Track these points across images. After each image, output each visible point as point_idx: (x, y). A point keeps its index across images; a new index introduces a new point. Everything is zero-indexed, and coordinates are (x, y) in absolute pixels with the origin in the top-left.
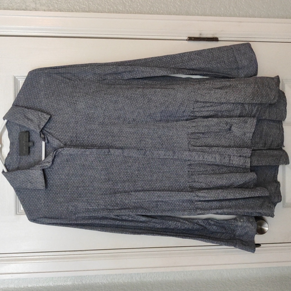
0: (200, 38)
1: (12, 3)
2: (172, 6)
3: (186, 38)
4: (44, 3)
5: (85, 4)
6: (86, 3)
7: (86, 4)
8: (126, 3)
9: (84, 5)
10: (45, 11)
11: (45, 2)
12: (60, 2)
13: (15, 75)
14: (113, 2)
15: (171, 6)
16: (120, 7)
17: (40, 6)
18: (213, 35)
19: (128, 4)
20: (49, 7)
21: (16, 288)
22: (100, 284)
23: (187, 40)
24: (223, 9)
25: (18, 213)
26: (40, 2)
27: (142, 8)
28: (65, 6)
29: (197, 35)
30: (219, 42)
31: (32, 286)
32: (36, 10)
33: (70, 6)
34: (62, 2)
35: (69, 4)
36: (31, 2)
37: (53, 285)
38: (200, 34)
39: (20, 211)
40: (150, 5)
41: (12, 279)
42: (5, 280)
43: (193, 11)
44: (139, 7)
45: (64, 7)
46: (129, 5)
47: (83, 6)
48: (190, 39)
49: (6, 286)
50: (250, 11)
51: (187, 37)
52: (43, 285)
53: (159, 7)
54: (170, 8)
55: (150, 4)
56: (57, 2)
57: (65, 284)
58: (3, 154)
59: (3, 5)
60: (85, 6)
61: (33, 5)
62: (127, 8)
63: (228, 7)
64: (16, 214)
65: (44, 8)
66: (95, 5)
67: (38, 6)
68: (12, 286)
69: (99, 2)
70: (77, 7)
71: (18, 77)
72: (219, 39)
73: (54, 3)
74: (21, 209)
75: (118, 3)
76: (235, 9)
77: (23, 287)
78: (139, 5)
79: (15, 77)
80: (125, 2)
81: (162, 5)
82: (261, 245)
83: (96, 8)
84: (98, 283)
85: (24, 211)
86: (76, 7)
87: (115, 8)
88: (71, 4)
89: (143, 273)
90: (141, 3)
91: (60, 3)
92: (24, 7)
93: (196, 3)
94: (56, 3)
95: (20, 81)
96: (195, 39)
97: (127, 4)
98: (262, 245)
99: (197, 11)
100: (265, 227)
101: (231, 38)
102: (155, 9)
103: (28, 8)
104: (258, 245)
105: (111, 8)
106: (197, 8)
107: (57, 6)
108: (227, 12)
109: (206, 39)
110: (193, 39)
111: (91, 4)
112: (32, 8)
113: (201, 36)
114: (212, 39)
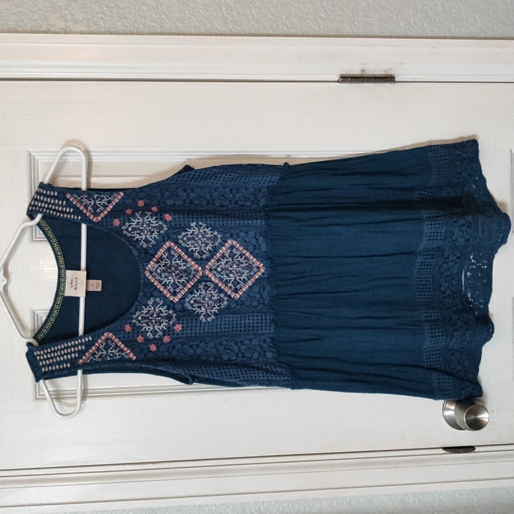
0: (362, 77)
1: (22, 21)
2: (311, 21)
3: (337, 78)
4: (81, 18)
5: (154, 20)
6: (156, 17)
7: (156, 19)
8: (228, 16)
9: (152, 21)
10: (82, 33)
11: (83, 17)
12: (109, 16)
13: (30, 150)
14: (205, 15)
15: (309, 22)
16: (218, 24)
17: (74, 25)
18: (386, 71)
19: (232, 17)
20: (91, 27)
23: (338, 82)
24: (402, 25)
25: (38, 397)
26: (73, 18)
27: (256, 25)
29: (356, 72)
30: (396, 84)
32: (66, 33)
34: (112, 17)
35: (125, 21)
36: (58, 18)
38: (363, 71)
39: (42, 393)
40: (271, 19)
43: (349, 29)
44: (252, 23)
45: (117, 26)
46: (234, 19)
47: (150, 24)
48: (344, 79)
50: (453, 27)
51: (339, 76)
53: (288, 23)
54: (307, 25)
55: (271, 17)
56: (103, 16)
59: (8, 25)
61: (61, 24)
62: (230, 26)
63: (412, 21)
64: (36, 399)
65: (79, 28)
66: (172, 21)
67: (70, 24)
69: (179, 16)
70: (141, 25)
71: (35, 152)
72: (397, 79)
73: (98, 18)
75: (214, 17)
76: (425, 24)
78: (251, 19)
79: (30, 155)
81: (293, 19)
82: (476, 447)
83: (174, 26)
86: (139, 25)
87: (208, 25)
88: (128, 20)
89: (263, 502)
90: (256, 16)
91: (109, 18)
92: (44, 28)
93: (355, 15)
94: (102, 19)
95: (39, 161)
96: (353, 80)
97: (230, 18)
98: (477, 449)
99: (355, 28)
100: (484, 416)
101: (416, 77)
102: (281, 27)
103: (53, 29)
104: (471, 449)
105: (202, 27)
106: (356, 23)
107: (104, 23)
108: (410, 29)
109: (373, 80)
110: (349, 80)
111: (166, 20)
112: (60, 28)
113: (364, 73)
114: (385, 80)
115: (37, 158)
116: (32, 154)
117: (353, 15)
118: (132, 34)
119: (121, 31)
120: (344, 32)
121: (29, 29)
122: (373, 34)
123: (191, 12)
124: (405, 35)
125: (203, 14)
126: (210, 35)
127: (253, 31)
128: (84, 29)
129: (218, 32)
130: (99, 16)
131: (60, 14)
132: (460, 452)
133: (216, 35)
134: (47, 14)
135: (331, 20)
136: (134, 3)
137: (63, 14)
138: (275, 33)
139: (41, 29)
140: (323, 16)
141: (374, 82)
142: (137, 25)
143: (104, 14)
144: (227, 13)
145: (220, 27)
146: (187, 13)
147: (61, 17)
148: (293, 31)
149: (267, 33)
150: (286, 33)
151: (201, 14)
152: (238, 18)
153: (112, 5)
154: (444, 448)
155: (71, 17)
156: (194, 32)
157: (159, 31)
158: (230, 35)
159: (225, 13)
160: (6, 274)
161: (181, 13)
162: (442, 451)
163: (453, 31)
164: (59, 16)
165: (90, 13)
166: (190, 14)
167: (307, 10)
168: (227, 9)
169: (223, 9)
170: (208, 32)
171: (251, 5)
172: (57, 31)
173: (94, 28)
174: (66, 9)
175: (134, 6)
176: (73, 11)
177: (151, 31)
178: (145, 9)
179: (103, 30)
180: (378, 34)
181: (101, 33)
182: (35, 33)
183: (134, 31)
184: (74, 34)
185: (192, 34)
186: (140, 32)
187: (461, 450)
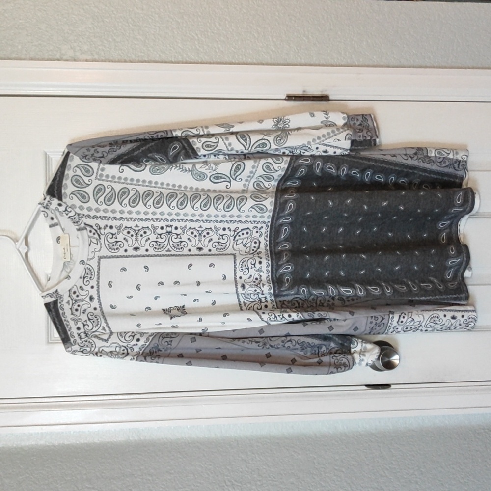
0: (304, 97)
1: (41, 51)
3: (284, 97)
4: (86, 49)
5: (143, 51)
6: (145, 49)
8: (200, 49)
9: (141, 52)
10: (87, 61)
11: (88, 49)
13: (46, 150)
14: (182, 47)
15: (263, 53)
16: (192, 54)
17: (81, 54)
18: (322, 92)
20: (93, 56)
21: (48, 446)
22: (165, 440)
23: (285, 100)
24: (335, 56)
25: (50, 342)
26: (80, 49)
27: (222, 56)
28: (116, 54)
29: (299, 92)
30: (330, 102)
31: (69, 443)
32: (75, 60)
33: (122, 54)
34: (111, 49)
35: (120, 52)
37: (99, 442)
38: (304, 91)
39: (53, 339)
41: (42, 433)
42: (32, 434)
43: (294, 59)
45: (114, 56)
46: (204, 51)
47: (140, 54)
48: (290, 98)
49: (33, 443)
50: (375, 58)
51: (286, 96)
52: (85, 442)
53: (246, 54)
54: (261, 55)
56: (104, 48)
57: (115, 440)
58: (29, 260)
59: (30, 54)
60: (143, 54)
61: (70, 53)
62: (202, 56)
63: (343, 53)
64: (48, 343)
65: (85, 57)
66: (156, 52)
67: (78, 54)
68: (42, 442)
69: (162, 48)
70: (132, 55)
71: (51, 152)
72: (331, 98)
73: (100, 49)
74: (55, 336)
75: (189, 49)
76: (353, 56)
77: (57, 444)
78: (217, 51)
79: (46, 154)
80: (198, 47)
82: (392, 385)
83: (158, 56)
84: (162, 439)
85: (60, 339)
86: (131, 54)
87: (185, 55)
88: (123, 51)
89: (224, 425)
90: (221, 49)
91: (108, 49)
92: (58, 56)
94: (102, 50)
95: (53, 159)
96: (296, 98)
97: (202, 50)
98: (393, 387)
99: (299, 58)
100: (395, 359)
101: (347, 96)
102: (241, 57)
103: (65, 58)
104: (387, 387)
105: (180, 57)
106: (299, 54)
107: (104, 54)
108: (341, 59)
109: (312, 99)
110: (293, 98)
111: (152, 51)
112: (70, 57)
113: (305, 94)
114: (321, 99)
115: (51, 156)
116: (48, 153)
117: (297, 49)
118: (125, 62)
119: (117, 60)
120: (289, 61)
121: (46, 57)
122: (312, 63)
123: (172, 45)
124: (338, 64)
125: (180, 46)
126: (186, 63)
127: (219, 61)
128: (89, 58)
129: (192, 61)
130: (100, 47)
131: (71, 46)
132: (379, 389)
133: (191, 63)
134: (60, 46)
135: (280, 52)
136: (127, 38)
137: (72, 46)
138: (237, 62)
139: (56, 58)
140: (274, 49)
141: (313, 100)
142: (129, 55)
143: (105, 46)
144: (200, 47)
145: (193, 57)
146: (168, 46)
147: (71, 48)
148: (250, 61)
149: (229, 62)
150: (245, 62)
151: (179, 47)
152: (208, 51)
153: (111, 40)
154: (367, 386)
155: (78, 48)
156: (173, 61)
157: (146, 60)
158: (201, 63)
159: (197, 46)
160: (27, 244)
161: (164, 46)
162: (365, 388)
163: (375, 61)
164: (70, 48)
165: (94, 45)
166: (171, 47)
167: (261, 45)
168: (199, 43)
169: (196, 43)
170: (184, 61)
171: (218, 41)
172: (68, 59)
173: (96, 57)
174: (75, 42)
175: (128, 40)
176: (80, 44)
177: (140, 59)
178: (136, 43)
179: (103, 59)
180: (317, 63)
181: (102, 61)
182: (51, 60)
183: (127, 60)
184: (80, 61)
185: (172, 63)
186: (132, 60)
187: (380, 387)
